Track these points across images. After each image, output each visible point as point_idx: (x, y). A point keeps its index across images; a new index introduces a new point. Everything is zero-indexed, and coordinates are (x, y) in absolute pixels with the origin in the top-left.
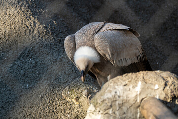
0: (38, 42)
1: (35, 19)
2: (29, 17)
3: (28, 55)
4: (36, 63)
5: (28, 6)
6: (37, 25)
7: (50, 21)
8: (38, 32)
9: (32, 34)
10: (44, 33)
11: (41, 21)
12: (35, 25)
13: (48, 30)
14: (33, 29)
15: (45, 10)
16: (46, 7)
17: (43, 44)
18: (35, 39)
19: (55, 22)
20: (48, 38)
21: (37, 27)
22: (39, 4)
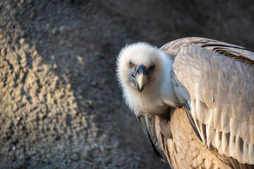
0: (34, 104)
1: (30, 47)
2: (17, 42)
3: (9, 138)
4: (28, 159)
5: (17, 14)
6: (35, 64)
7: (69, 56)
8: (38, 81)
9: (20, 86)
10: (53, 85)
11: (47, 53)
12: (29, 64)
13: (61, 78)
14: (26, 74)
15: (59, 26)
16: (60, 20)
17: (47, 112)
18: (29, 98)
19: (80, 59)
20: (62, 97)
21: (35, 69)
22: (44, 9)
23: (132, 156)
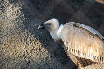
0: (30, 46)
1: (28, 31)
2: (24, 30)
4: (29, 61)
5: (23, 22)
6: (29, 35)
7: (39, 32)
8: (30, 40)
9: (26, 41)
10: (35, 40)
11: (32, 32)
13: (37, 38)
14: (27, 38)
15: (35, 24)
16: (35, 23)
17: (34, 48)
18: (28, 45)
19: (42, 33)
20: (37, 43)
21: (29, 37)
22: (31, 20)
23: (58, 58)
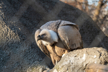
0: (10, 40)
1: (7, 27)
2: (4, 26)
3: (5, 49)
4: (10, 53)
5: (3, 20)
6: (9, 31)
7: (17, 28)
8: (10, 35)
9: (6, 36)
10: (14, 35)
11: (12, 28)
12: (8, 31)
13: (16, 33)
14: (7, 33)
15: (13, 21)
17: (13, 42)
18: (9, 39)
19: (19, 29)
20: (16, 38)
21: (9, 32)
22: (9, 18)
23: (35, 50)
